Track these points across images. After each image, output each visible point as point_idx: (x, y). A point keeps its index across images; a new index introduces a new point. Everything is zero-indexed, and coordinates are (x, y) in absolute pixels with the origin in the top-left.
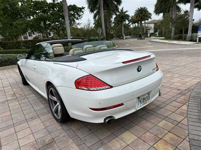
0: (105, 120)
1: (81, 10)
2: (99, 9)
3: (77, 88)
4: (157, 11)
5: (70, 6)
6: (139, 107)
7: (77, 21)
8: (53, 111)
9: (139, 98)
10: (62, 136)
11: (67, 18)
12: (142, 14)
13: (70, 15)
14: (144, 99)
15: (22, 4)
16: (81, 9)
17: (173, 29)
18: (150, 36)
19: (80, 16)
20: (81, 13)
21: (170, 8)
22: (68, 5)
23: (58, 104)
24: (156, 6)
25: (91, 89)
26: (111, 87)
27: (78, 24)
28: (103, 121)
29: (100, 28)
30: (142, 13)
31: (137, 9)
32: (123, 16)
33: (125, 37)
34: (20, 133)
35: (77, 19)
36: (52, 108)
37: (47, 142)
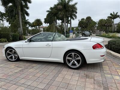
3: (94, 49)
30: (38, 22)
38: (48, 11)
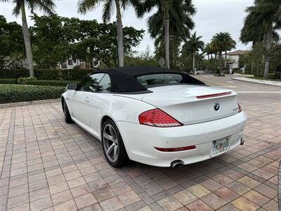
0: (172, 164)
1: (139, 35)
2: (163, 34)
3: (141, 123)
4: (244, 39)
5: (126, 28)
6: (215, 153)
7: (133, 48)
8: (107, 153)
9: (214, 142)
10: (117, 181)
11: (121, 44)
12: (223, 42)
13: (125, 40)
14: (221, 144)
15: (65, 24)
16: (140, 33)
17: (267, 64)
18: (233, 73)
19: (137, 41)
20: (140, 38)
21: (263, 34)
22: (124, 27)
23: (114, 144)
24: (243, 31)
25: (158, 125)
26: (182, 125)
27: (134, 52)
28: (169, 165)
29: (162, 59)
30: (222, 40)
31: (215, 34)
32: (195, 44)
33: (196, 73)
34: (69, 175)
35: (134, 45)
36: (106, 149)
37: (100, 186)
38: (250, 9)
